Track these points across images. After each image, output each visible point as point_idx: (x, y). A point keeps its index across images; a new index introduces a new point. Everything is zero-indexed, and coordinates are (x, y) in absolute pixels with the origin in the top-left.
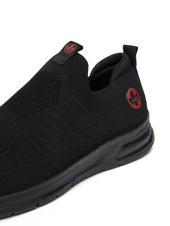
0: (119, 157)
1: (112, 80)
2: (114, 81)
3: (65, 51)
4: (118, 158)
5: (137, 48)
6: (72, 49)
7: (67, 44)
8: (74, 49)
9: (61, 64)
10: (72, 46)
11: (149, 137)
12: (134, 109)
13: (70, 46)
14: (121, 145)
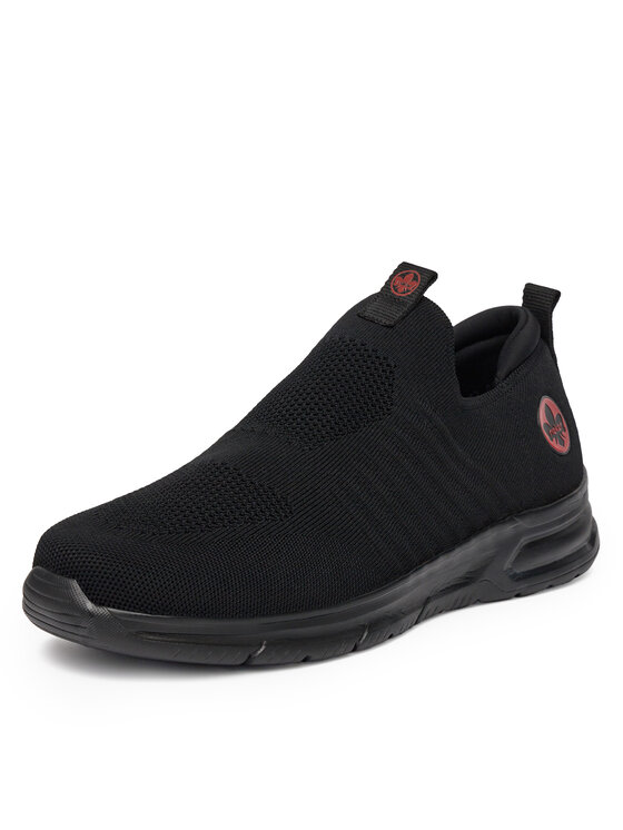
0: (518, 572)
1: (501, 373)
2: (507, 376)
3: (393, 291)
4: (515, 575)
5: (556, 295)
6: (411, 286)
7: (396, 272)
8: (416, 285)
9: (388, 323)
10: (410, 277)
11: (588, 534)
12: (554, 452)
13: (403, 276)
14: (524, 541)
